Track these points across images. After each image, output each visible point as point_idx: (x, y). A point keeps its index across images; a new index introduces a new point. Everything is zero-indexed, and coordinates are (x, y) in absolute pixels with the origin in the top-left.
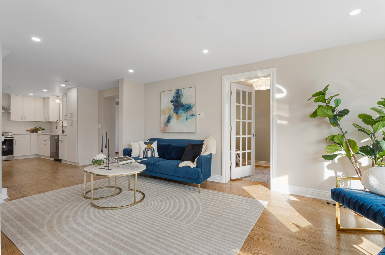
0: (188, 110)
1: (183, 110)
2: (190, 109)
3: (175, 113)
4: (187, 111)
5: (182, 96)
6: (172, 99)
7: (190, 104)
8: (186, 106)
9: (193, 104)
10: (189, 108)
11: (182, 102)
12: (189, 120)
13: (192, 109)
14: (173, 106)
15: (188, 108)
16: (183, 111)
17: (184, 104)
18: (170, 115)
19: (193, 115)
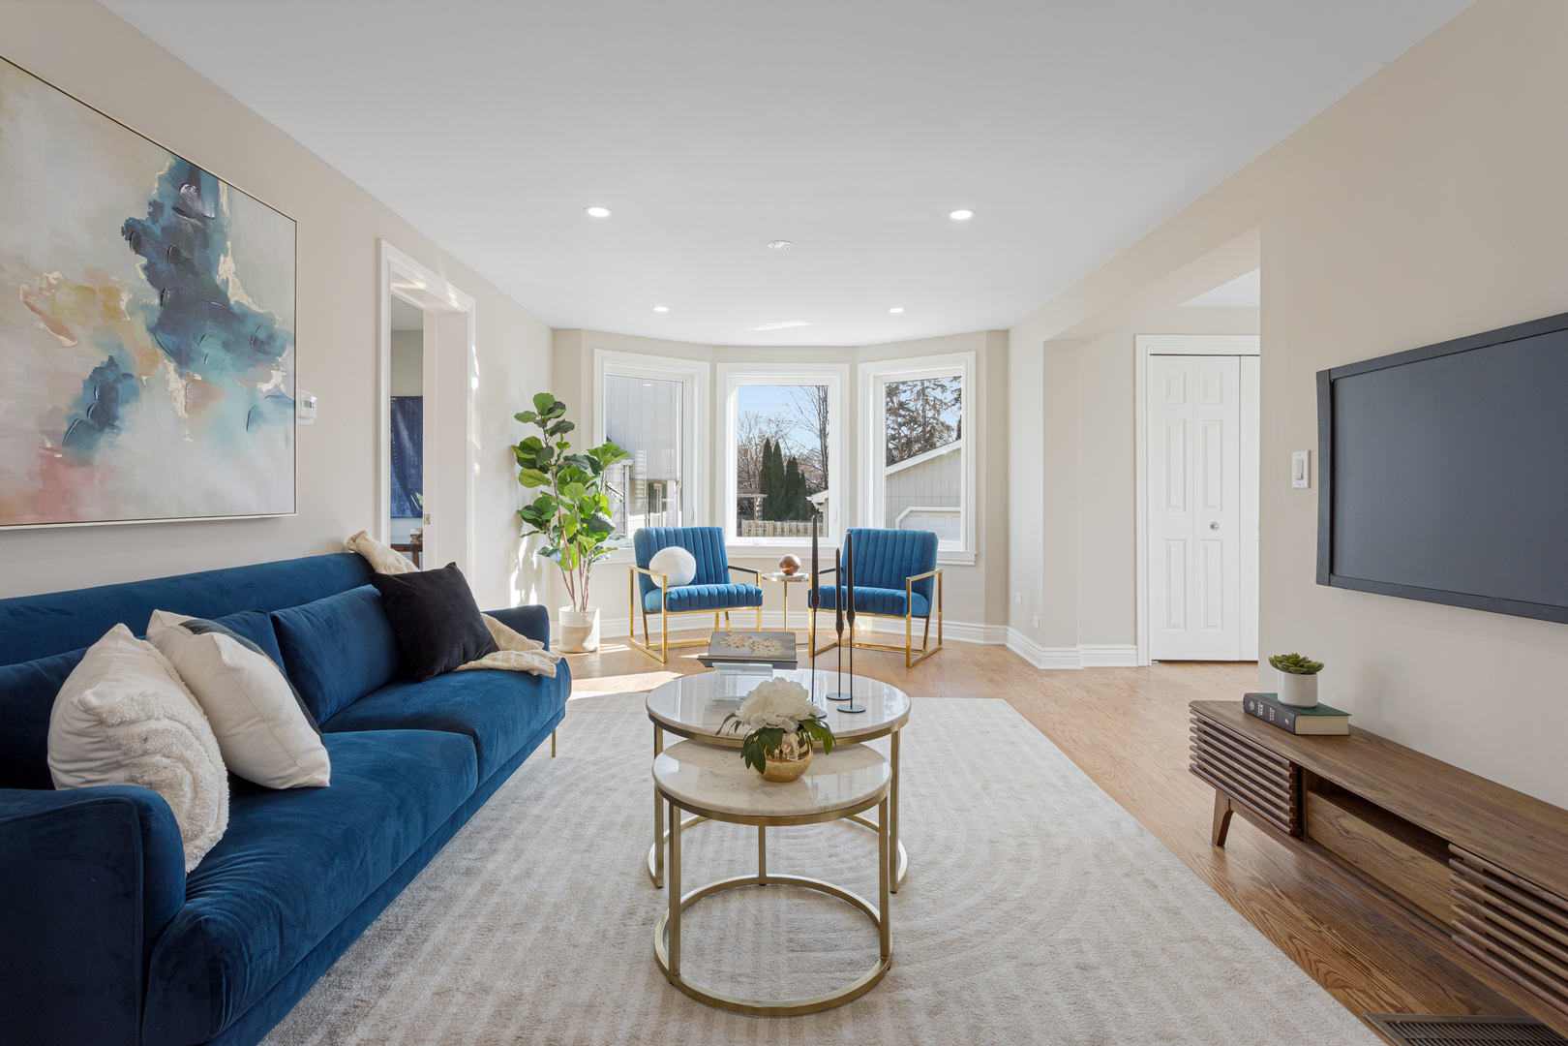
0: (260, 356)
1: (226, 346)
2: (268, 353)
3: (160, 351)
4: (255, 362)
5: (225, 236)
6: (141, 214)
8: (249, 327)
9: (285, 328)
10: (266, 346)
11: (220, 281)
12: (262, 433)
13: (280, 356)
14: (150, 279)
15: (259, 343)
16: (228, 357)
18: (114, 354)
19: (284, 401)
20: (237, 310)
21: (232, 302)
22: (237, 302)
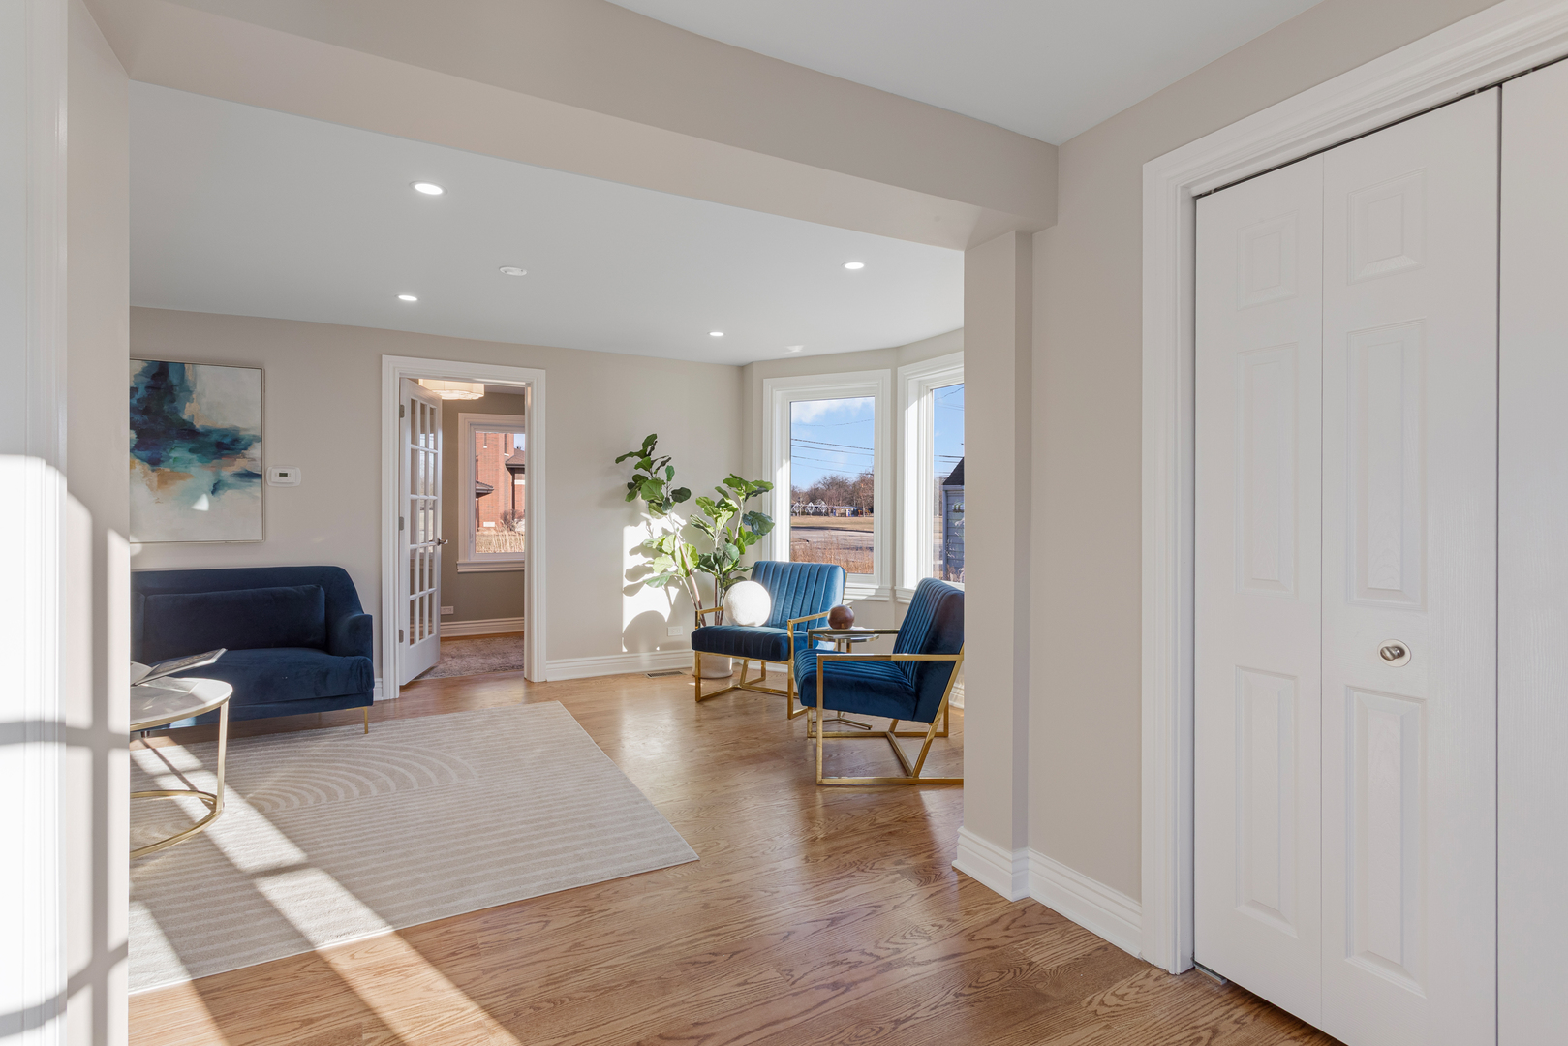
0: (225, 452)
1: (192, 451)
2: (233, 450)
4: (220, 457)
5: (191, 392)
7: (237, 430)
8: (214, 437)
9: (252, 433)
10: (232, 447)
11: (185, 417)
12: (227, 495)
13: (246, 449)
15: (223, 446)
16: (194, 457)
17: (198, 425)
19: (249, 476)
20: (201, 430)
21: (197, 427)
22: (203, 427)
